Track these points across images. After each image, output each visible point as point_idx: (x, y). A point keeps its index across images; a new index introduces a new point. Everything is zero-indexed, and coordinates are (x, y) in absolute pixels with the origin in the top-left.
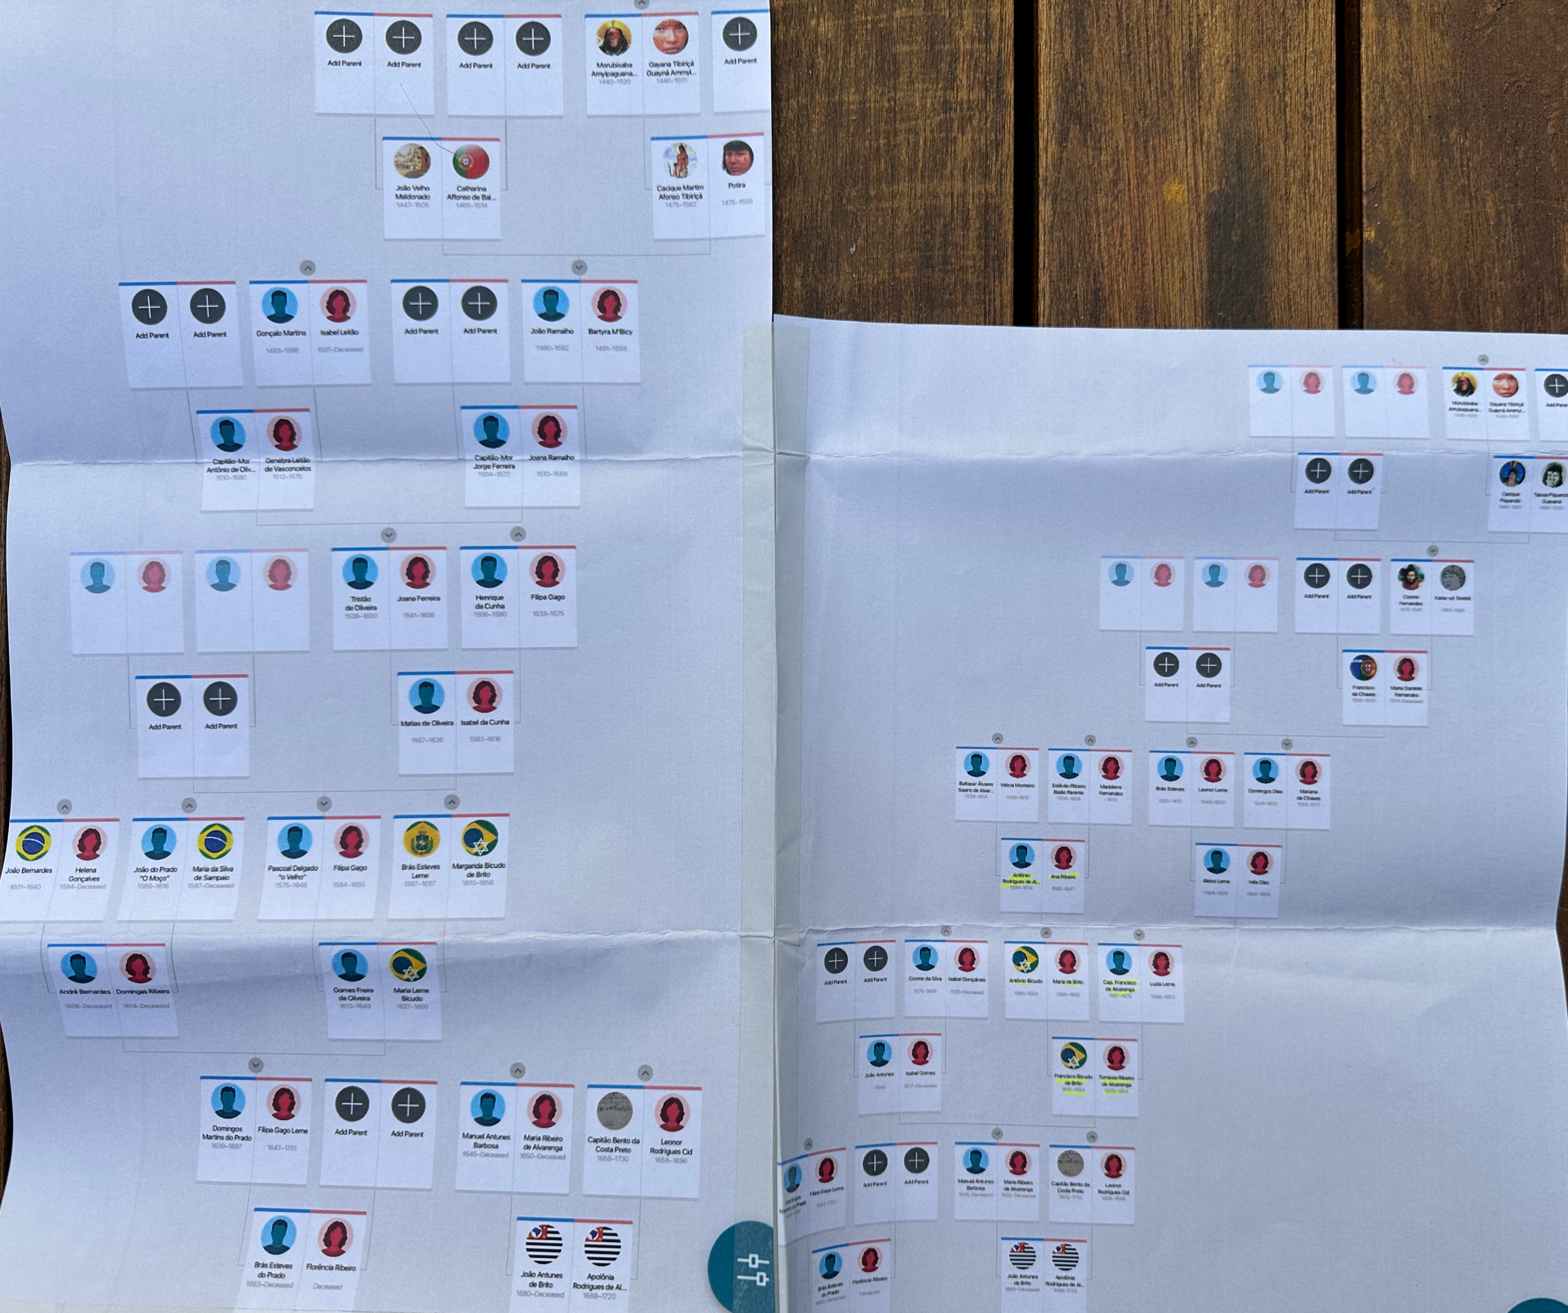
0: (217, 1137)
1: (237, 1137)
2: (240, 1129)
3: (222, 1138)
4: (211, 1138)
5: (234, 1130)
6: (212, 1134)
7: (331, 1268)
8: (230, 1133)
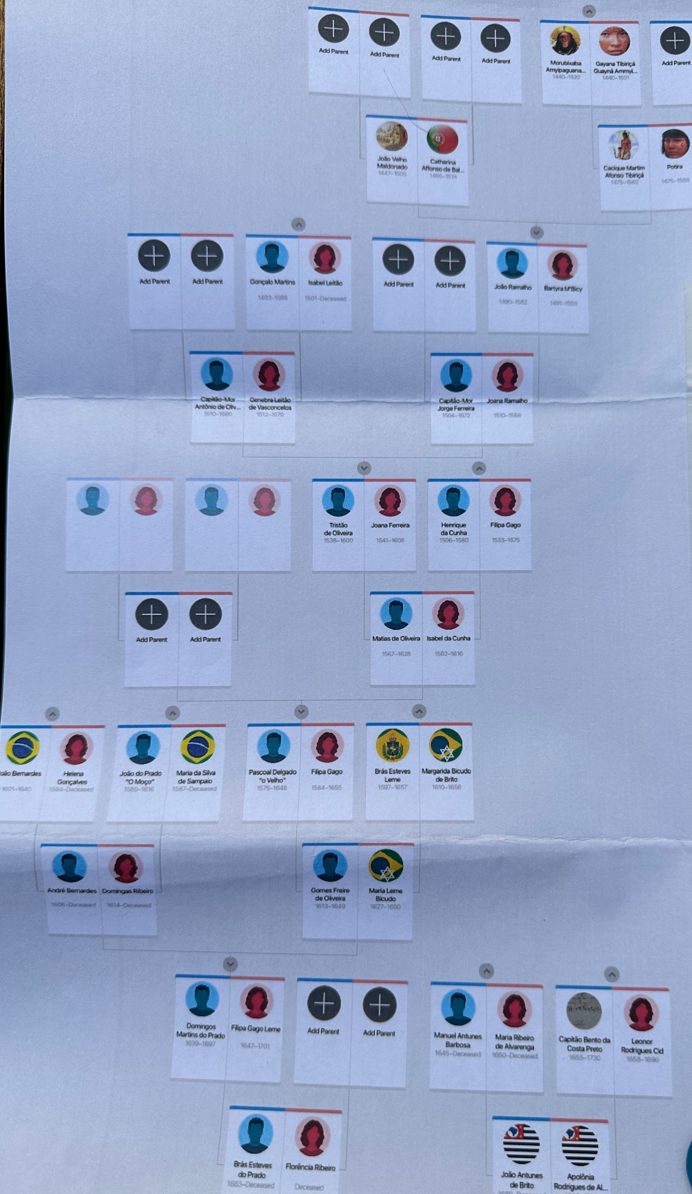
0: (191, 1035)
1: (210, 1035)
2: (214, 1027)
3: (196, 1035)
4: (185, 1035)
5: (207, 1027)
6: (186, 1031)
7: (311, 1168)
8: (203, 1031)
